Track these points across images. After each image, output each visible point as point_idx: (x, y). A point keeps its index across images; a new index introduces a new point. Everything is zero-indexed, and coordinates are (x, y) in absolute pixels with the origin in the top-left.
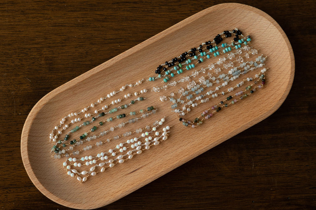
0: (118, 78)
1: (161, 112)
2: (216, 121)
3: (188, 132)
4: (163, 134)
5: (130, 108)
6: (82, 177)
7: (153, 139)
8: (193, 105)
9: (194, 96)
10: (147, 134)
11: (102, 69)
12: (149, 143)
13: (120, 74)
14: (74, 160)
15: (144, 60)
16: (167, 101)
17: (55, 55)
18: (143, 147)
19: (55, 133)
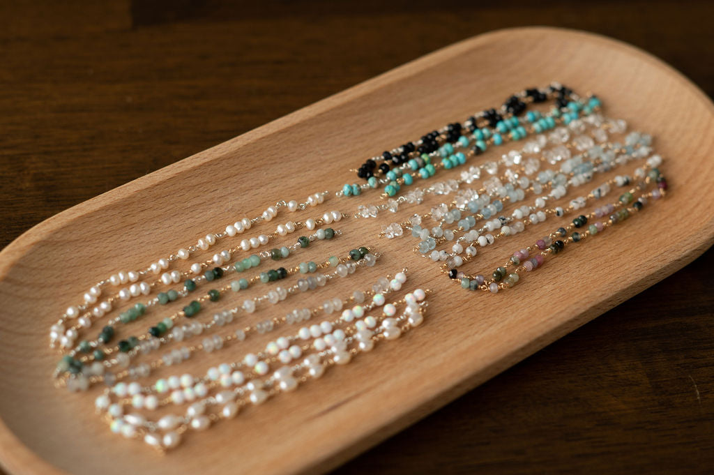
0: (252, 191)
1: (390, 264)
2: (557, 273)
3: (481, 305)
4: (408, 310)
5: (297, 259)
6: (160, 433)
7: (379, 323)
8: (482, 241)
9: (479, 223)
10: (358, 310)
11: (207, 160)
12: (371, 333)
13: (259, 182)
14: (133, 388)
15: (322, 150)
16: (405, 239)
17: (62, 169)
18: (352, 345)
19: (68, 323)
